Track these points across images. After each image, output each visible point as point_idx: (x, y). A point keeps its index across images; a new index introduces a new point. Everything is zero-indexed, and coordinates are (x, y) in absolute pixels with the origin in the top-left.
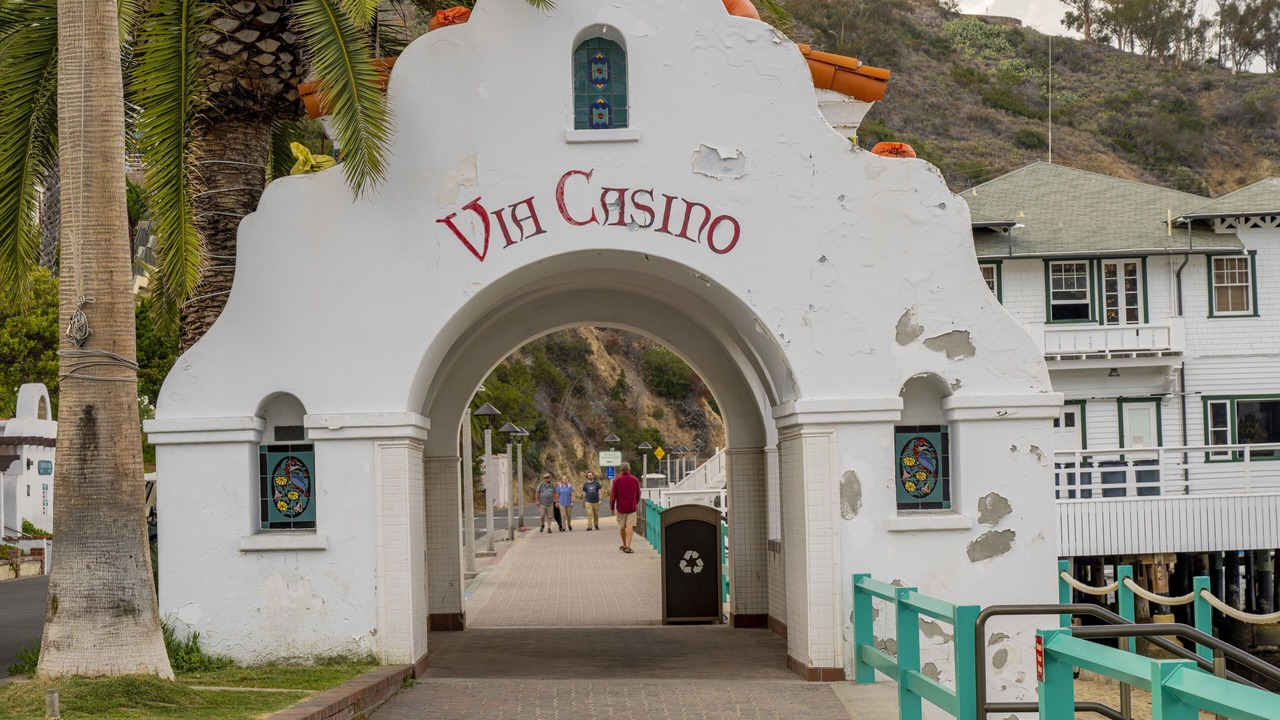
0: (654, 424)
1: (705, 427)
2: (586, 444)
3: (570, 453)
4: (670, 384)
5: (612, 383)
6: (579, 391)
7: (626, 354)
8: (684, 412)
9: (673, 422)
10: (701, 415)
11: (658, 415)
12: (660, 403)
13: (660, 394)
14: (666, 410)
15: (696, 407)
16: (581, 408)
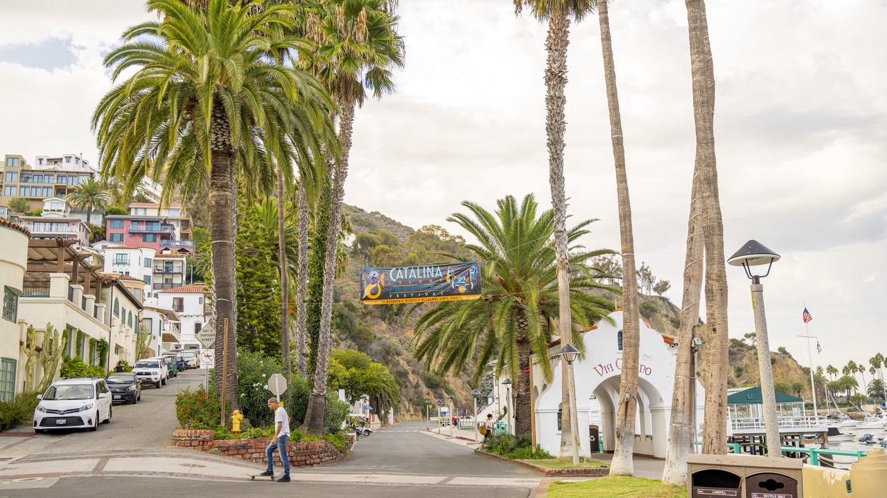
0: (427, 397)
1: (443, 398)
2: (409, 403)
3: (405, 406)
4: (432, 384)
5: (414, 384)
6: (406, 386)
7: (418, 374)
8: (436, 393)
9: (433, 396)
10: (442, 394)
11: (428, 394)
12: (429, 390)
13: (429, 387)
14: (431, 392)
15: (440, 392)
16: (407, 391)
